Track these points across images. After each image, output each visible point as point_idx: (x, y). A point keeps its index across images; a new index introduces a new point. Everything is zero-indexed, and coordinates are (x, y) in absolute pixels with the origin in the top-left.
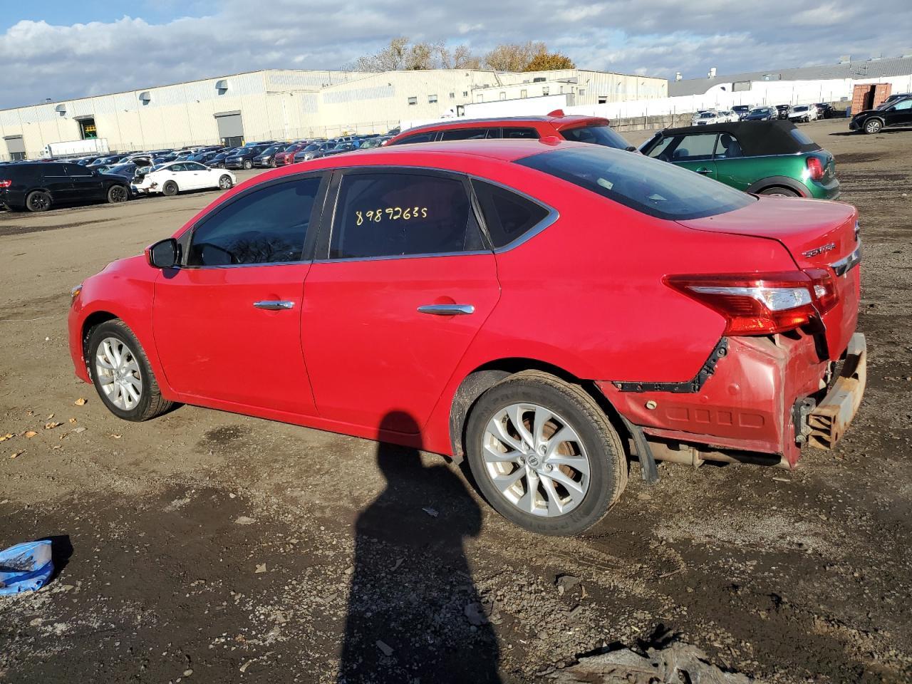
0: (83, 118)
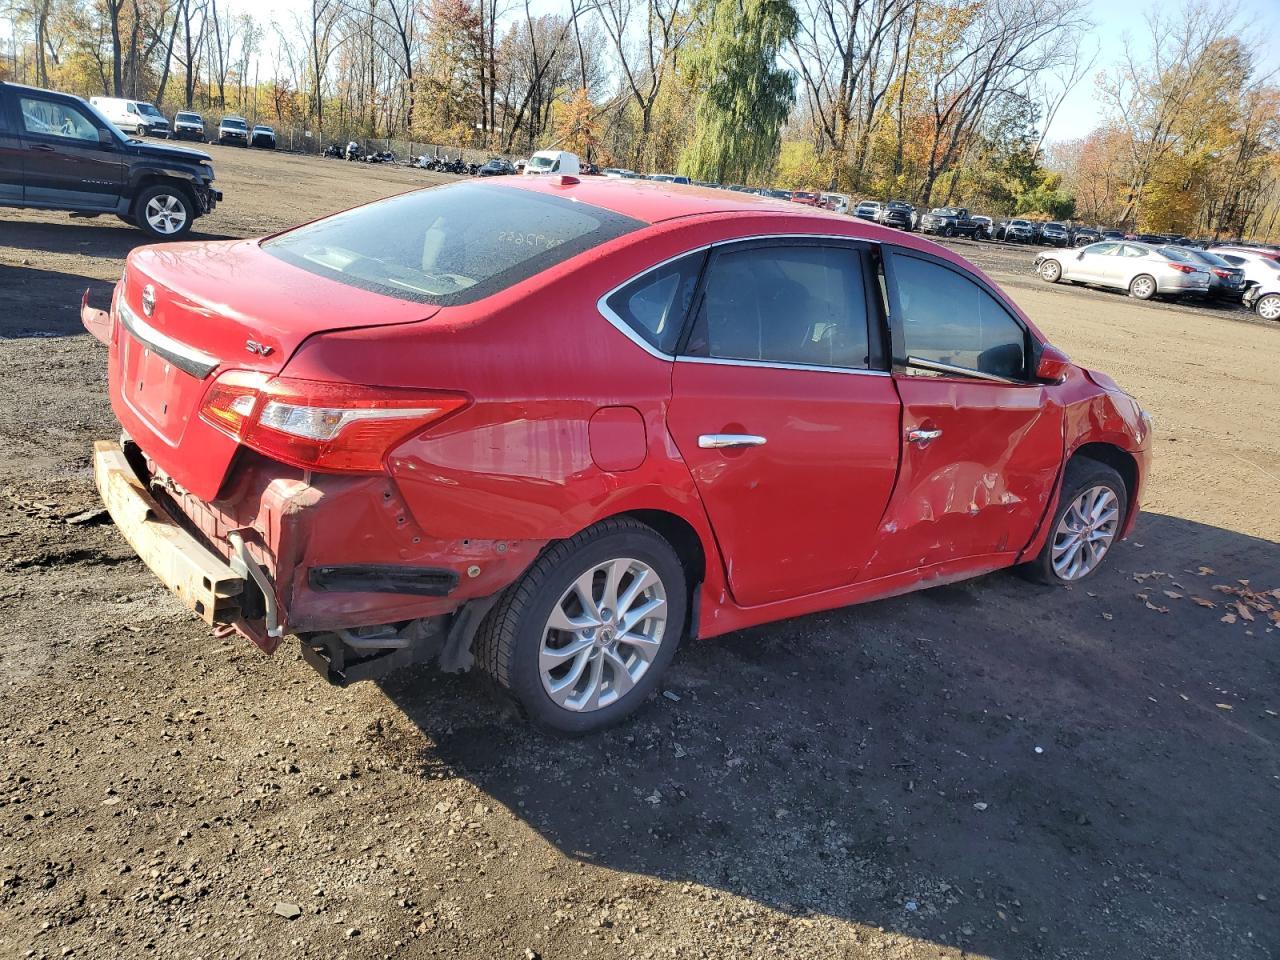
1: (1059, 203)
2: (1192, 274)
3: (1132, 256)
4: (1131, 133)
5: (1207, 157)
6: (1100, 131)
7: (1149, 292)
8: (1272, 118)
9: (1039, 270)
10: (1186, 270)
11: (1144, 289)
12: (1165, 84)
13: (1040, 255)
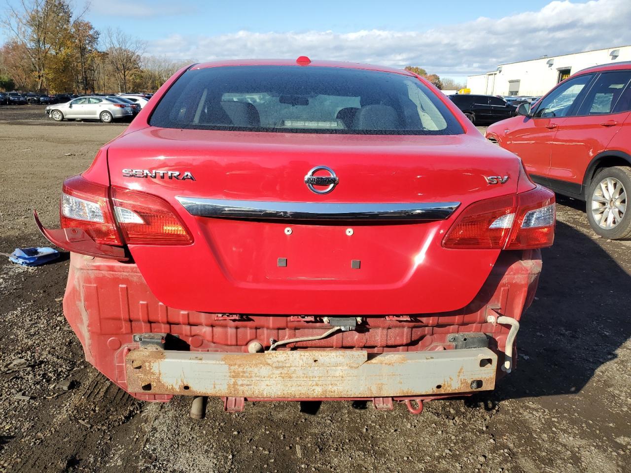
0: (563, 69)
1: (4, 82)
2: (125, 108)
3: (95, 103)
4: (24, 45)
5: (67, 55)
6: (8, 44)
7: (110, 119)
8: (87, 36)
9: (50, 116)
10: (122, 106)
11: (107, 118)
12: (33, 19)
13: (48, 108)
